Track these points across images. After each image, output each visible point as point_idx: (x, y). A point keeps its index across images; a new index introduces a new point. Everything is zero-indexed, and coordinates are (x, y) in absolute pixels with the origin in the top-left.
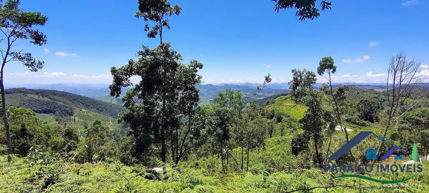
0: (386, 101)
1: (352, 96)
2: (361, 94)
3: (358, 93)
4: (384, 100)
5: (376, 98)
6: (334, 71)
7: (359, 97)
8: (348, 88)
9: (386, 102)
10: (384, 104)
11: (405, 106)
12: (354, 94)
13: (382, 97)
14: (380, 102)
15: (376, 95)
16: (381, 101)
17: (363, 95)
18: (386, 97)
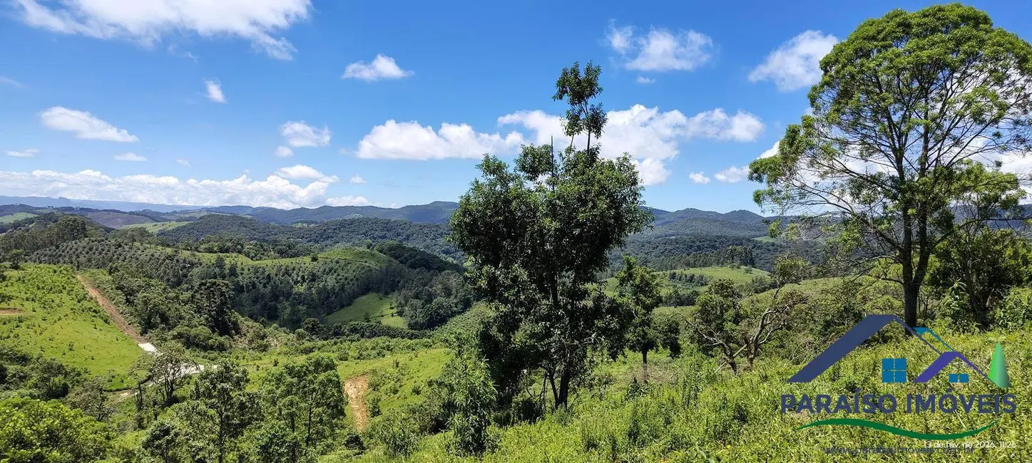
1: (100, 253)
2: (127, 248)
3: (120, 246)
4: (192, 265)
5: (170, 258)
7: (122, 257)
8: (84, 229)
9: (196, 270)
10: (192, 276)
11: (240, 278)
12: (107, 248)
13: (186, 254)
14: (182, 270)
15: (169, 251)
16: (185, 267)
17: (133, 252)
18: (194, 255)
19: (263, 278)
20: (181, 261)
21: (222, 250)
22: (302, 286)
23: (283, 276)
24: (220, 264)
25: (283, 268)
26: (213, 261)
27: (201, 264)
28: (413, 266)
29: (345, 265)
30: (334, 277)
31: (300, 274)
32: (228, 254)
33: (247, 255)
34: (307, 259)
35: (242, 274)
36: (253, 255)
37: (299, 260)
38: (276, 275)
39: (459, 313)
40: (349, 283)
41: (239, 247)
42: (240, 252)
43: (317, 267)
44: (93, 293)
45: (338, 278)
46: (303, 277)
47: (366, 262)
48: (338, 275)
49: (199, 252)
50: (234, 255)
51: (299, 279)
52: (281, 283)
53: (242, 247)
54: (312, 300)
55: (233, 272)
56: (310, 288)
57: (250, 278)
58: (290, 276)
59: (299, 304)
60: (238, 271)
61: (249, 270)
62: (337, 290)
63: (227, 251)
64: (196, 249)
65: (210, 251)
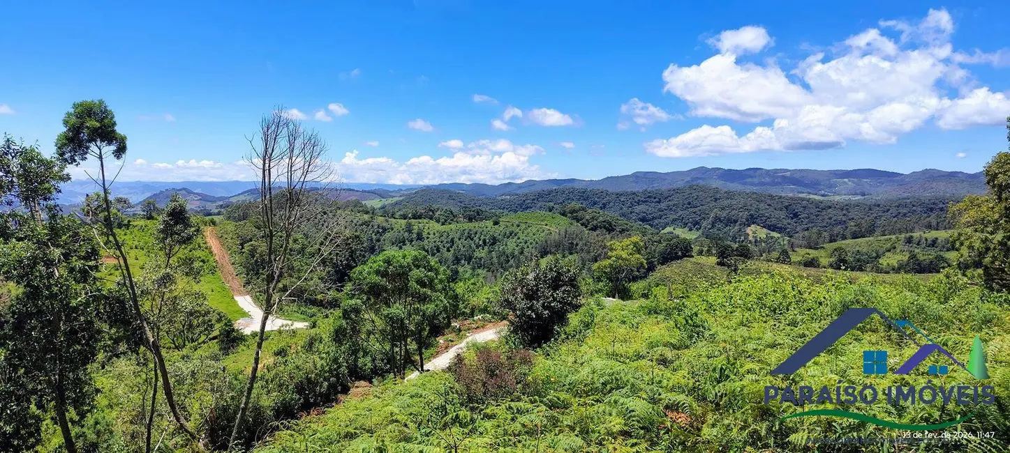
0: (389, 232)
3: (325, 213)
4: (385, 230)
5: (366, 223)
6: (121, 151)
7: (326, 224)
9: (387, 235)
10: (384, 240)
12: (314, 216)
13: (380, 220)
14: (376, 235)
15: (366, 217)
16: (378, 232)
17: (336, 219)
18: (387, 221)
19: (447, 242)
20: (376, 227)
21: (415, 217)
22: (483, 249)
23: (465, 240)
24: (409, 230)
25: (466, 232)
26: (403, 227)
27: (392, 229)
28: (594, 229)
29: (526, 229)
30: (514, 240)
31: (482, 237)
32: (420, 221)
33: (438, 221)
34: (489, 223)
35: (428, 238)
36: (443, 220)
37: (482, 224)
38: (459, 239)
39: (641, 278)
40: (528, 247)
41: (431, 213)
42: (431, 219)
43: (498, 231)
44: (213, 243)
45: (519, 241)
46: (484, 242)
47: (546, 225)
48: (519, 238)
49: (395, 218)
50: (425, 221)
51: (481, 243)
52: (464, 246)
53: (433, 213)
54: (492, 264)
55: (420, 237)
56: (490, 252)
57: (435, 242)
58: (472, 239)
59: (479, 268)
60: (425, 235)
61: (434, 234)
62: (516, 253)
63: (420, 217)
64: (393, 216)
65: (404, 217)
